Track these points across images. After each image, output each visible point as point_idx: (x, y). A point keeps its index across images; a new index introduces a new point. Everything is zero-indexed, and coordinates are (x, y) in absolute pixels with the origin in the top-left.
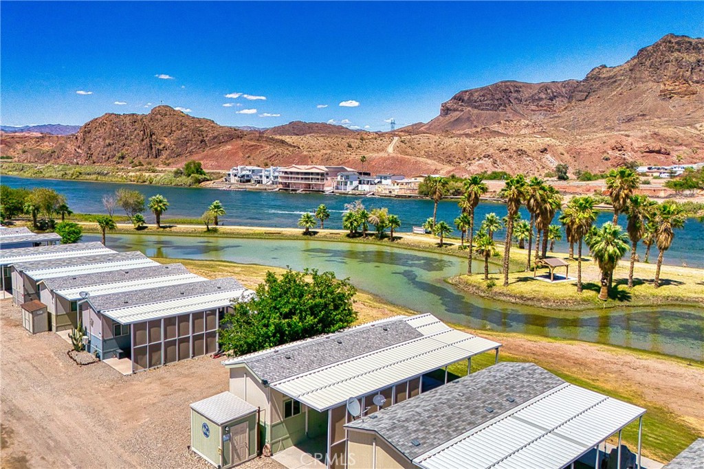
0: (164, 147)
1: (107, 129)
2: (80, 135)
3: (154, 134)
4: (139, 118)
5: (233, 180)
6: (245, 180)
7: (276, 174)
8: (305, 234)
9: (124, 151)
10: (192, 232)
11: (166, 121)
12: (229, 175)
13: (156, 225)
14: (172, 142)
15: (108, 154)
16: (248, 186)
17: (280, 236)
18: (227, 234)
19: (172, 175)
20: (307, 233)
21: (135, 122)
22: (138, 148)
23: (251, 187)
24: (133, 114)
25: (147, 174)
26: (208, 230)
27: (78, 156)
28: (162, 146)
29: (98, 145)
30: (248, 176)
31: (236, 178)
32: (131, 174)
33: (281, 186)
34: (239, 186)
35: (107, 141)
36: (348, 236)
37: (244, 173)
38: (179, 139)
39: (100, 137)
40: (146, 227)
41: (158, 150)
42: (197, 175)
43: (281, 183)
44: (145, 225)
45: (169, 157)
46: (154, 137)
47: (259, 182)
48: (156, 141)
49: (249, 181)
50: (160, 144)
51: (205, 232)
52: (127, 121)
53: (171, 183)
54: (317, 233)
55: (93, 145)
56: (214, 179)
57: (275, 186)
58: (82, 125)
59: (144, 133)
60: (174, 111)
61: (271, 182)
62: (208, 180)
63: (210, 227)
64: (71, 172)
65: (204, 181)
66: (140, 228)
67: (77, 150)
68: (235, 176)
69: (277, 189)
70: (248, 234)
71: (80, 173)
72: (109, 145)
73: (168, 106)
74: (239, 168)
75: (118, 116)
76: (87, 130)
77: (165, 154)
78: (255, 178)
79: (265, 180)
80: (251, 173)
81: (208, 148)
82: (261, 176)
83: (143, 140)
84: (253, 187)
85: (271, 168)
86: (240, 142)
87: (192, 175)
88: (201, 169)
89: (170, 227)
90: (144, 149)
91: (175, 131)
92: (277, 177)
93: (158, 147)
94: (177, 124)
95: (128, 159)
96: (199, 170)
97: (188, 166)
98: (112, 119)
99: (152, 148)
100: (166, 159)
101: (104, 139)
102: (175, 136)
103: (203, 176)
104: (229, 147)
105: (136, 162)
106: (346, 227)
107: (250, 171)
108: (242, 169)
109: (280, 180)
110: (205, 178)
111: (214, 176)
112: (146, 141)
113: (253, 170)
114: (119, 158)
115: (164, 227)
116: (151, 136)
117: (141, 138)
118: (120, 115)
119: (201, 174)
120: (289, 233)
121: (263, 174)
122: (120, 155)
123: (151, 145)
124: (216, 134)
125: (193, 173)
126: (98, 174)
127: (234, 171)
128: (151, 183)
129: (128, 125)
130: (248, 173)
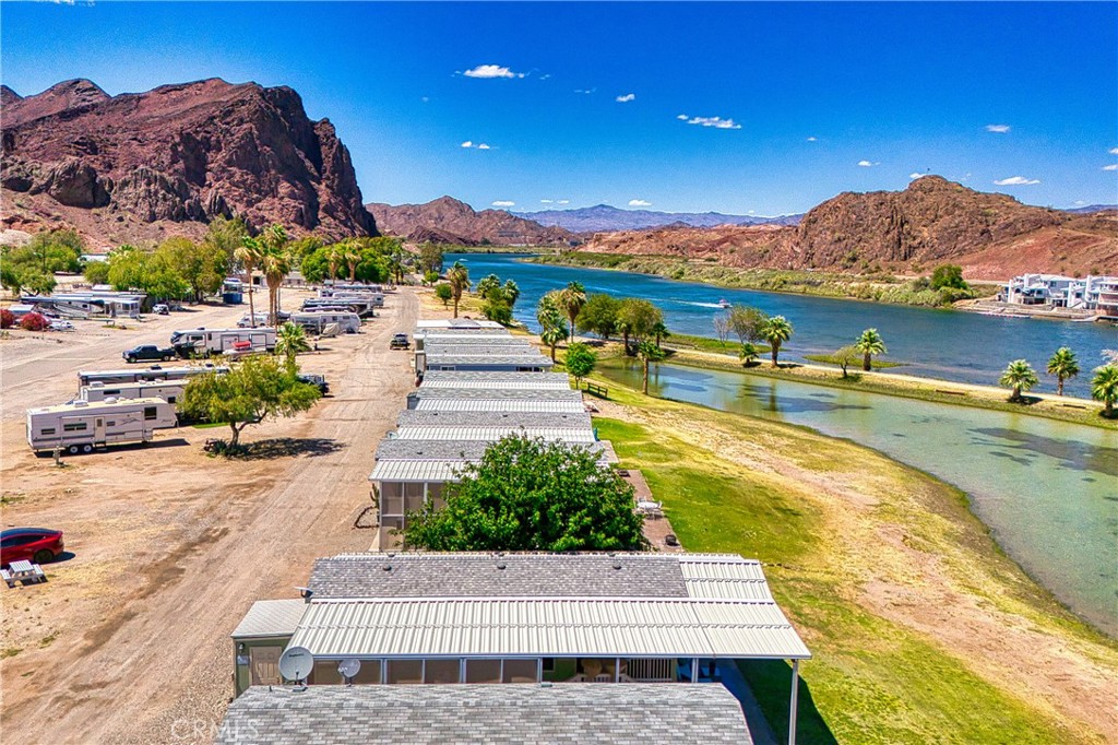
0: (920, 243)
1: (840, 217)
2: (802, 226)
3: (906, 222)
4: (889, 197)
5: (1013, 298)
6: (1033, 298)
7: (1097, 290)
8: (1012, 400)
9: (858, 250)
10: (820, 378)
11: (930, 200)
12: (1007, 289)
13: (771, 362)
14: (934, 235)
15: (835, 254)
16: (1037, 311)
17: (963, 400)
18: (872, 386)
19: (910, 287)
20: (1017, 399)
21: (882, 204)
22: (879, 244)
23: (1042, 312)
24: (881, 192)
25: (876, 286)
26: (846, 376)
27: (794, 256)
28: (918, 240)
29: (823, 239)
30: (1039, 292)
31: (1019, 295)
32: (854, 284)
33: (1103, 313)
34: (1020, 310)
35: (837, 235)
36: (1102, 414)
37: (1034, 286)
38: (946, 229)
39: (828, 229)
40: (759, 364)
41: (910, 247)
42: (949, 289)
43: (1105, 307)
44: (756, 360)
45: (927, 258)
46: (906, 226)
47: (1060, 304)
48: (909, 234)
49: (1042, 301)
50: (914, 238)
51: (839, 379)
52: (871, 203)
53: (907, 300)
54: (1037, 400)
55: (817, 240)
56: (981, 295)
57: (1090, 312)
58: (807, 211)
59: (892, 221)
60: (947, 183)
61: (1085, 305)
62: (968, 298)
63: (848, 371)
64: (773, 280)
65: (960, 299)
66: (749, 365)
67: (795, 248)
68: (1018, 291)
69: (1095, 318)
70: (906, 390)
71: (785, 282)
72: (839, 240)
73: (937, 177)
74: (1026, 278)
75: (857, 196)
76: (812, 219)
77: (920, 254)
78: (1056, 295)
79: (1072, 300)
80: (1047, 287)
81: (993, 244)
82: (1066, 294)
83: (888, 232)
84: (1047, 312)
85: (1089, 279)
86: (1053, 232)
87: (943, 288)
88: (961, 279)
89: (792, 366)
90: (887, 247)
91: (941, 217)
92: (1096, 295)
93: (910, 242)
94: (948, 204)
95: (861, 262)
96: (956, 281)
97: (938, 274)
98: (850, 200)
99: (900, 244)
100: (920, 261)
101: (834, 232)
102: (940, 223)
103: (962, 290)
104: (1030, 241)
105: (872, 266)
106: (1096, 397)
107: (1046, 283)
108: (1031, 281)
109: (1101, 301)
110: (963, 294)
111: (982, 291)
112: (895, 233)
113: (1052, 283)
114: (849, 259)
115: (782, 366)
116: (902, 225)
117: (886, 229)
118: (861, 194)
119: (959, 287)
120: (982, 396)
121: (1070, 289)
122: (850, 255)
123: (900, 240)
124: (1011, 219)
125: (946, 285)
126: (809, 283)
127: (1018, 284)
128: (878, 299)
129: (870, 209)
130: (1041, 286)
